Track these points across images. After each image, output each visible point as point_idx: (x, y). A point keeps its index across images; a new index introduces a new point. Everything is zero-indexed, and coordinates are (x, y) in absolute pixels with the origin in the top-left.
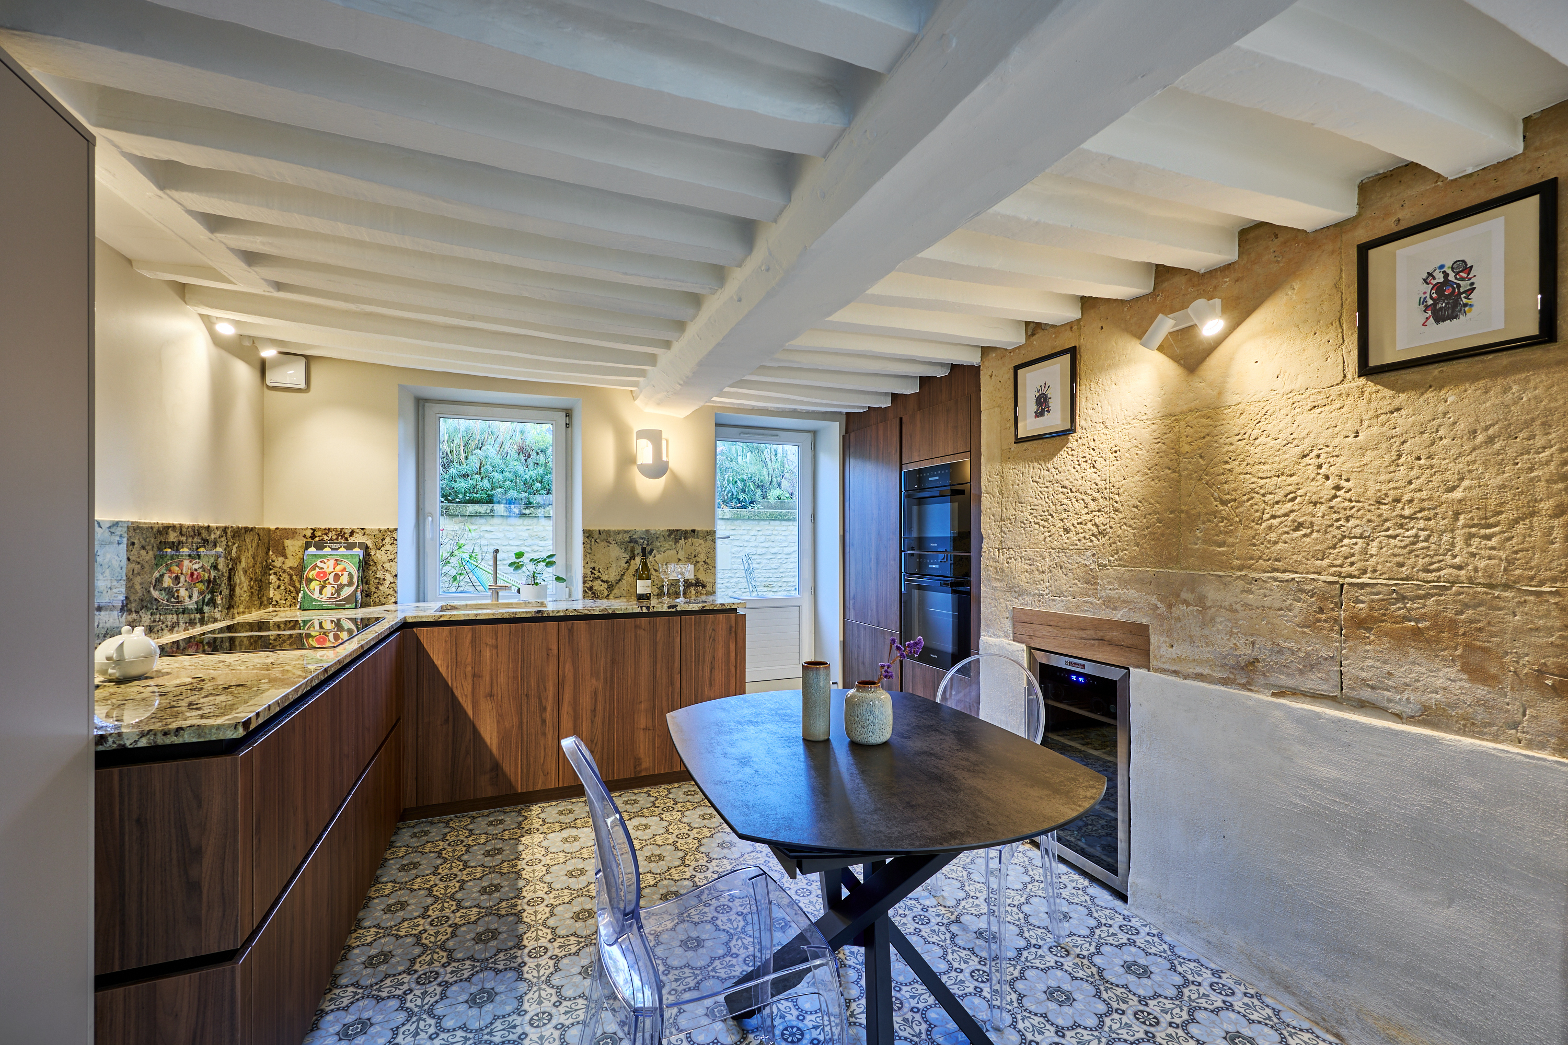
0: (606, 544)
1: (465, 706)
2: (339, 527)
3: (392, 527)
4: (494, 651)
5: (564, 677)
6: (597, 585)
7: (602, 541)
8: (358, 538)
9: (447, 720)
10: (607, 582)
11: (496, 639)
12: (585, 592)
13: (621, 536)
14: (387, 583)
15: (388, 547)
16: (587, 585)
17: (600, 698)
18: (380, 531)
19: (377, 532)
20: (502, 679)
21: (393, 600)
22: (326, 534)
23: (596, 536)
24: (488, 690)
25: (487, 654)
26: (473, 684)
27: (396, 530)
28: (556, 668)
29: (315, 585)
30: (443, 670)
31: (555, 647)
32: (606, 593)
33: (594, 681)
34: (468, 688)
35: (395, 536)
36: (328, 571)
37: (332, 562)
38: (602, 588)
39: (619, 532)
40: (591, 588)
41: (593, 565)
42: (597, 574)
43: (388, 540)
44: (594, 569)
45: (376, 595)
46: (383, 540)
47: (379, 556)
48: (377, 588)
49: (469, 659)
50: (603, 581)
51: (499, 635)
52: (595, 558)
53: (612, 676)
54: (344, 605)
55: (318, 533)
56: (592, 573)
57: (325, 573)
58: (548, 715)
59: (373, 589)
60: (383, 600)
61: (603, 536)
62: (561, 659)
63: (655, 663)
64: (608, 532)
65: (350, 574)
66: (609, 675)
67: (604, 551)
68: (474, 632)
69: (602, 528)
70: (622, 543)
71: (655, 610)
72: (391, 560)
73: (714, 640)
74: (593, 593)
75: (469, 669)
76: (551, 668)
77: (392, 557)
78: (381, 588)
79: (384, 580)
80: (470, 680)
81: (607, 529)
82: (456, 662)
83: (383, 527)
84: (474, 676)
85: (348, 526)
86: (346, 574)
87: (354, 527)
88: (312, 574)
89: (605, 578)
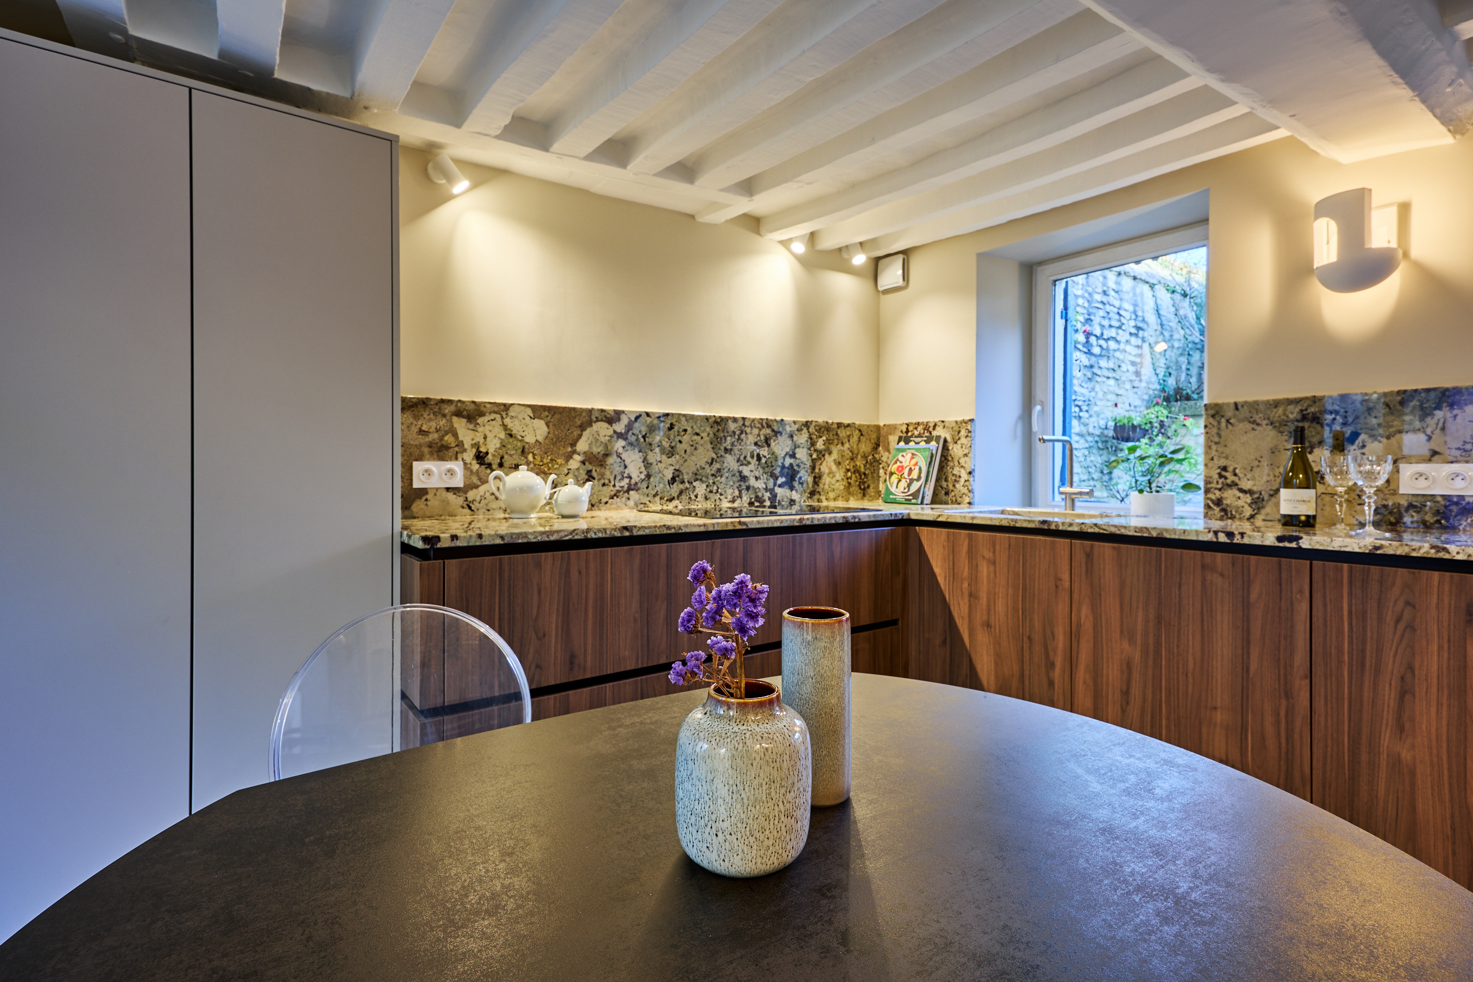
0: (1249, 426)
1: (961, 630)
2: (925, 420)
3: (967, 418)
4: (992, 568)
5: (1079, 625)
6: (1230, 497)
7: (1241, 421)
8: (939, 432)
9: (944, 642)
10: (1250, 492)
11: (994, 552)
12: (1208, 507)
13: (1280, 410)
14: (962, 480)
15: (963, 440)
16: (1210, 496)
17: (1136, 676)
18: (957, 422)
19: (954, 424)
20: (1000, 607)
21: (967, 500)
22: (916, 428)
23: (1229, 413)
24: (985, 618)
25: (984, 570)
26: (970, 606)
27: (972, 420)
28: (1067, 610)
29: (894, 478)
30: (941, 580)
31: (1066, 577)
32: (1248, 512)
33: (1126, 645)
34: (965, 609)
35: (969, 427)
36: (905, 464)
37: (910, 455)
38: (1240, 503)
39: (1276, 404)
40: (1219, 502)
41: (1223, 462)
42: (1231, 478)
43: (963, 433)
44: (1225, 469)
45: (953, 494)
46: (959, 432)
47: (956, 450)
48: (954, 486)
49: (966, 573)
50: (1241, 490)
51: (998, 547)
52: (1227, 451)
53: (1158, 644)
55: (911, 428)
56: (1221, 476)
57: (902, 467)
58: (1057, 673)
59: (951, 487)
60: (959, 500)
61: (1244, 412)
62: (1076, 596)
63: (1247, 643)
64: (1254, 406)
65: (920, 469)
66: (1151, 640)
67: (1244, 438)
68: (970, 537)
69: (1240, 399)
70: (1284, 423)
71: (1246, 541)
72: (966, 455)
73: (1411, 627)
74: (1224, 510)
75: (965, 585)
76: (1061, 609)
77: (966, 451)
78: (957, 486)
79: (960, 477)
80: (967, 600)
81: (1250, 399)
82: (953, 574)
83: (960, 419)
84: (971, 595)
85: (932, 419)
86: (917, 468)
87: (937, 420)
88: (894, 468)
89: (1246, 485)
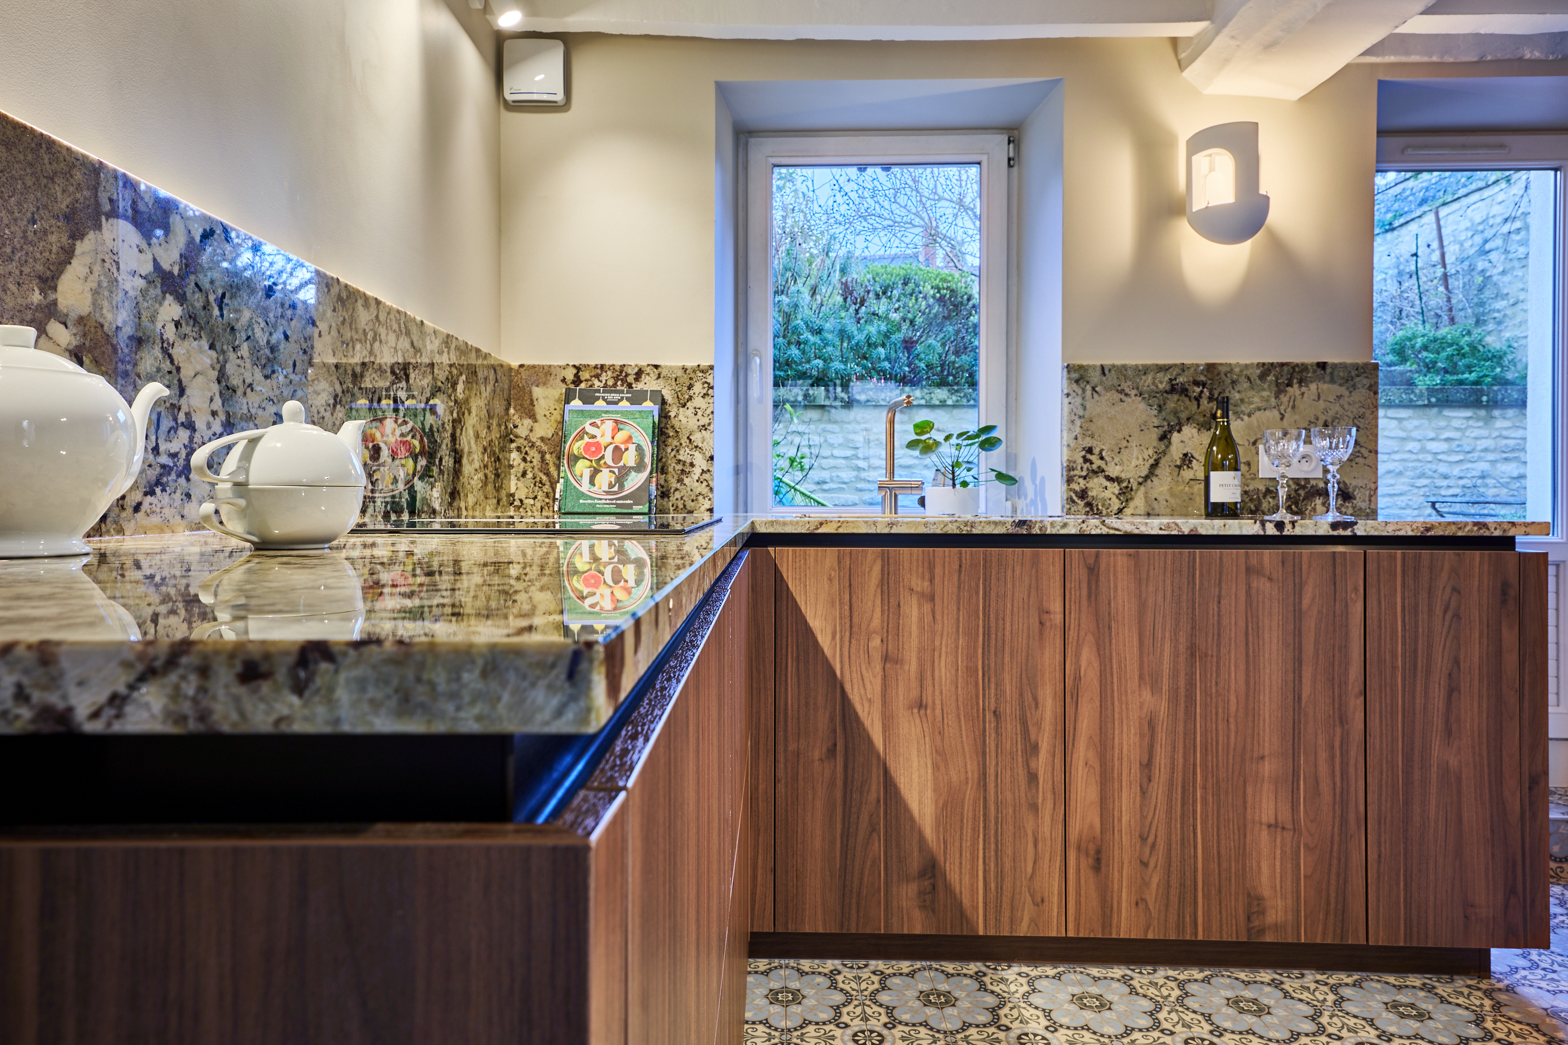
0: (1119, 396)
1: (868, 722)
2: (618, 363)
3: (705, 363)
4: (927, 607)
5: (1077, 679)
6: (1096, 486)
7: (1108, 389)
8: (649, 384)
9: (833, 751)
10: (1118, 480)
11: (932, 582)
12: (1070, 500)
13: (1149, 378)
14: (697, 471)
15: (698, 402)
16: (1074, 486)
18: (685, 369)
19: (680, 373)
20: (943, 671)
21: (707, 505)
22: (597, 376)
23: (1095, 377)
24: (914, 693)
25: (913, 611)
26: (884, 677)
27: (712, 368)
28: (1059, 658)
29: (582, 467)
30: (825, 642)
32: (1116, 504)
33: (1147, 695)
34: (875, 685)
35: (710, 380)
36: (604, 441)
37: (609, 425)
38: (1107, 494)
39: (1145, 370)
40: (1083, 494)
41: (1088, 442)
42: (1097, 463)
43: (698, 388)
44: (1090, 451)
45: (677, 495)
46: (690, 387)
47: (684, 419)
48: (680, 481)
49: (877, 622)
50: (1109, 478)
52: (1093, 427)
54: (630, 506)
55: (585, 375)
56: (1086, 460)
57: (598, 445)
58: (1042, 760)
59: (674, 484)
60: (690, 505)
61: (1111, 378)
62: (1072, 633)
64: (1122, 370)
65: (639, 448)
67: (1113, 411)
69: (1107, 362)
70: (1153, 394)
72: (704, 427)
74: (1089, 504)
75: (876, 641)
76: (1049, 659)
77: (704, 421)
78: (686, 481)
79: (692, 465)
80: (878, 668)
81: (1118, 362)
82: (851, 626)
83: (691, 363)
85: (633, 360)
86: (632, 448)
87: (643, 363)
88: (578, 447)
89: (1113, 471)
